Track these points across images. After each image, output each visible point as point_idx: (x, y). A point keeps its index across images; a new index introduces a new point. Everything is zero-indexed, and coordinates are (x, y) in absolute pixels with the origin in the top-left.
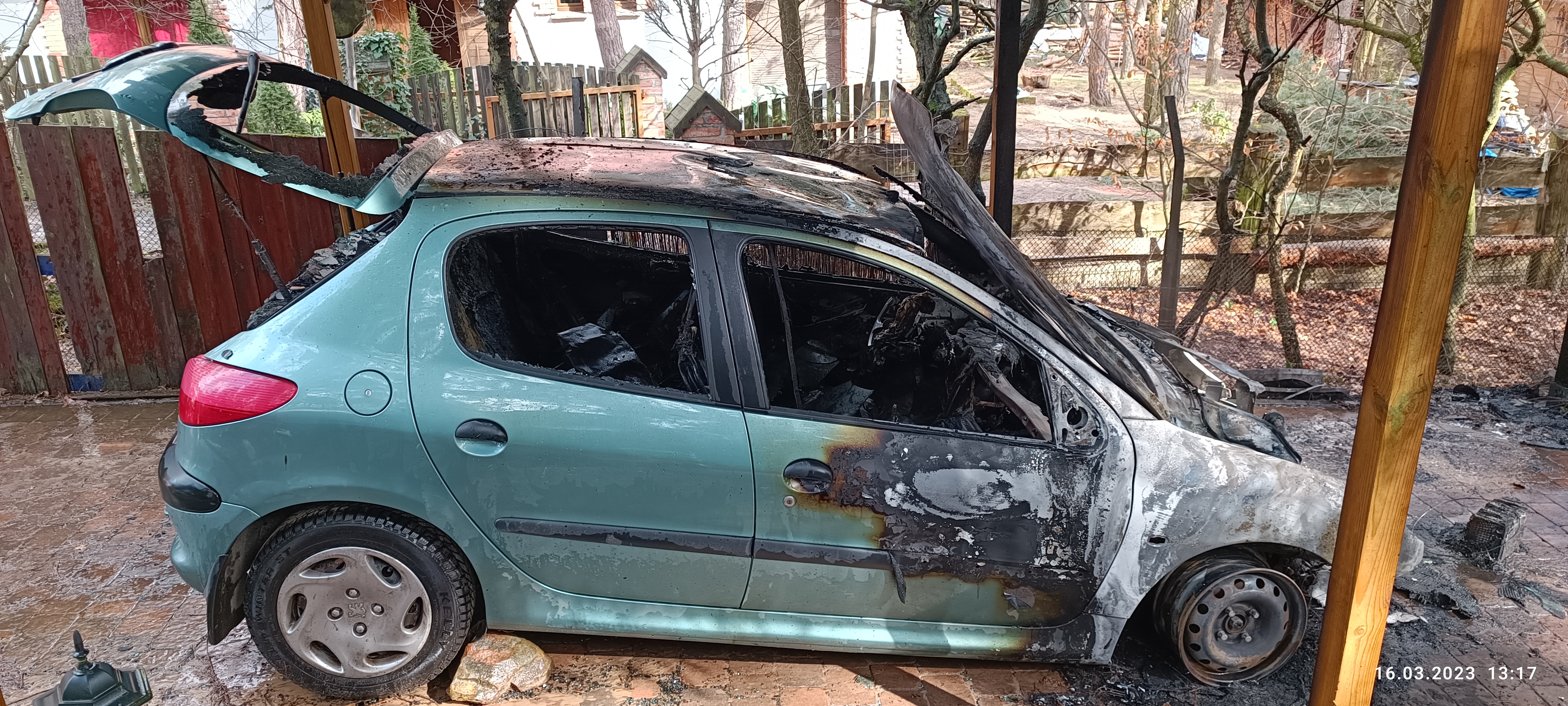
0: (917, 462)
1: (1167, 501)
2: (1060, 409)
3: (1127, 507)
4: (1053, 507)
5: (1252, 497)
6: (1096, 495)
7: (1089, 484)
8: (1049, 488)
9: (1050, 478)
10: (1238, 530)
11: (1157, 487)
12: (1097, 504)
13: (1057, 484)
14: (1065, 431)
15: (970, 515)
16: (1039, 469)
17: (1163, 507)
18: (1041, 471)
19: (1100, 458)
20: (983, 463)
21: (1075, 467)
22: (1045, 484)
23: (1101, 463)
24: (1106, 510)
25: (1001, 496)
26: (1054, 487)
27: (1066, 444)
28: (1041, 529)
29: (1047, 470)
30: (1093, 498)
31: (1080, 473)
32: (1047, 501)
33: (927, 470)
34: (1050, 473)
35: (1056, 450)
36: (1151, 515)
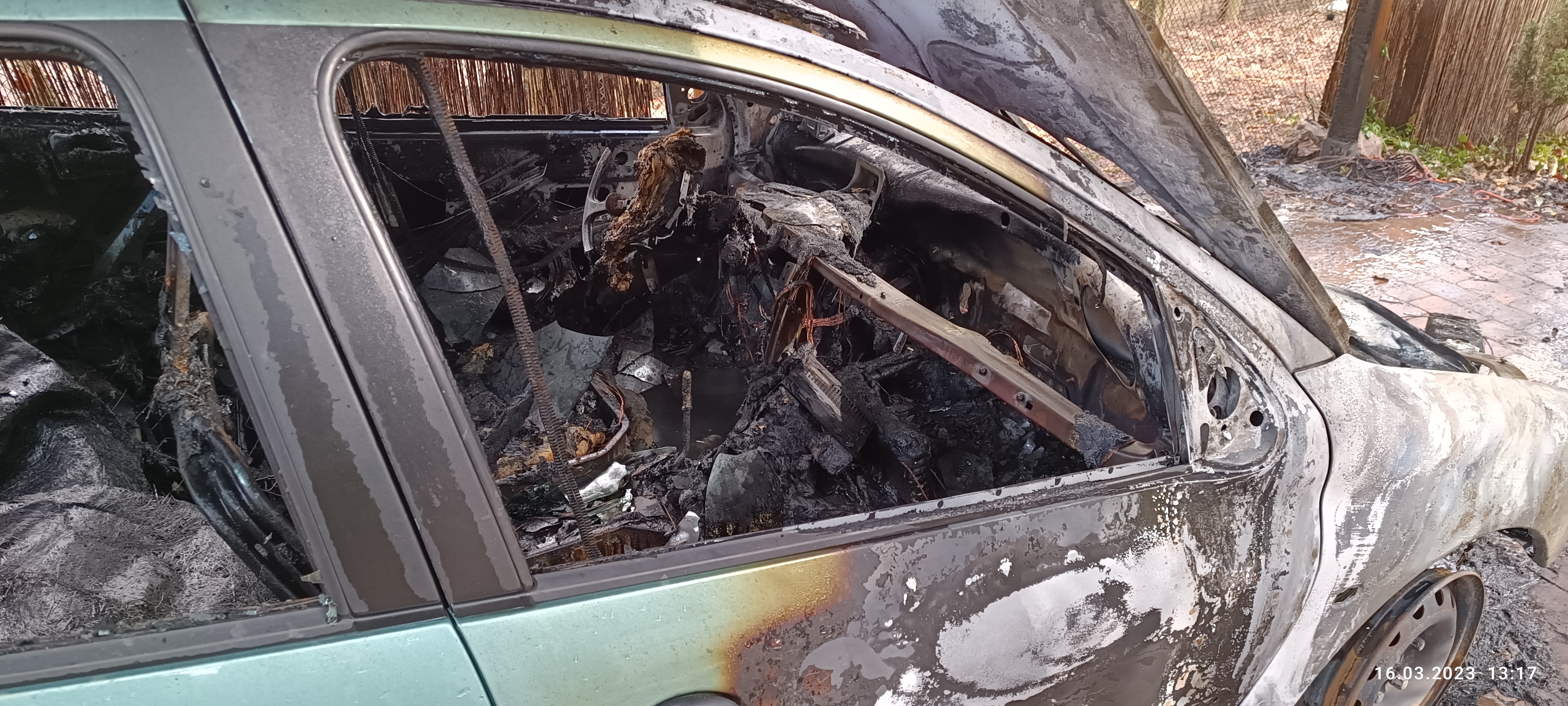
0: (939, 606)
1: (1370, 518)
2: (1195, 382)
3: (1314, 555)
4: (1201, 602)
5: (1475, 465)
6: (1267, 551)
7: (1256, 531)
8: (1192, 566)
9: (1193, 543)
10: (1454, 532)
11: (1355, 498)
12: (1271, 566)
13: (1205, 553)
14: (1205, 428)
15: (1049, 679)
16: (1172, 531)
17: (1365, 533)
18: (1176, 535)
19: (1277, 471)
20: (1073, 555)
21: (1231, 504)
22: (1184, 560)
23: (1277, 481)
24: (1284, 573)
25: (1110, 614)
26: (1200, 560)
27: (1209, 458)
28: (1174, 652)
29: (1185, 528)
30: (1262, 557)
31: (1240, 513)
32: (1189, 595)
33: (961, 615)
34: (1194, 532)
35: (1194, 476)
36: (1348, 555)
